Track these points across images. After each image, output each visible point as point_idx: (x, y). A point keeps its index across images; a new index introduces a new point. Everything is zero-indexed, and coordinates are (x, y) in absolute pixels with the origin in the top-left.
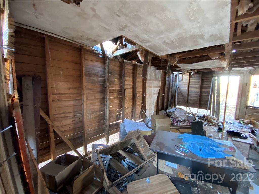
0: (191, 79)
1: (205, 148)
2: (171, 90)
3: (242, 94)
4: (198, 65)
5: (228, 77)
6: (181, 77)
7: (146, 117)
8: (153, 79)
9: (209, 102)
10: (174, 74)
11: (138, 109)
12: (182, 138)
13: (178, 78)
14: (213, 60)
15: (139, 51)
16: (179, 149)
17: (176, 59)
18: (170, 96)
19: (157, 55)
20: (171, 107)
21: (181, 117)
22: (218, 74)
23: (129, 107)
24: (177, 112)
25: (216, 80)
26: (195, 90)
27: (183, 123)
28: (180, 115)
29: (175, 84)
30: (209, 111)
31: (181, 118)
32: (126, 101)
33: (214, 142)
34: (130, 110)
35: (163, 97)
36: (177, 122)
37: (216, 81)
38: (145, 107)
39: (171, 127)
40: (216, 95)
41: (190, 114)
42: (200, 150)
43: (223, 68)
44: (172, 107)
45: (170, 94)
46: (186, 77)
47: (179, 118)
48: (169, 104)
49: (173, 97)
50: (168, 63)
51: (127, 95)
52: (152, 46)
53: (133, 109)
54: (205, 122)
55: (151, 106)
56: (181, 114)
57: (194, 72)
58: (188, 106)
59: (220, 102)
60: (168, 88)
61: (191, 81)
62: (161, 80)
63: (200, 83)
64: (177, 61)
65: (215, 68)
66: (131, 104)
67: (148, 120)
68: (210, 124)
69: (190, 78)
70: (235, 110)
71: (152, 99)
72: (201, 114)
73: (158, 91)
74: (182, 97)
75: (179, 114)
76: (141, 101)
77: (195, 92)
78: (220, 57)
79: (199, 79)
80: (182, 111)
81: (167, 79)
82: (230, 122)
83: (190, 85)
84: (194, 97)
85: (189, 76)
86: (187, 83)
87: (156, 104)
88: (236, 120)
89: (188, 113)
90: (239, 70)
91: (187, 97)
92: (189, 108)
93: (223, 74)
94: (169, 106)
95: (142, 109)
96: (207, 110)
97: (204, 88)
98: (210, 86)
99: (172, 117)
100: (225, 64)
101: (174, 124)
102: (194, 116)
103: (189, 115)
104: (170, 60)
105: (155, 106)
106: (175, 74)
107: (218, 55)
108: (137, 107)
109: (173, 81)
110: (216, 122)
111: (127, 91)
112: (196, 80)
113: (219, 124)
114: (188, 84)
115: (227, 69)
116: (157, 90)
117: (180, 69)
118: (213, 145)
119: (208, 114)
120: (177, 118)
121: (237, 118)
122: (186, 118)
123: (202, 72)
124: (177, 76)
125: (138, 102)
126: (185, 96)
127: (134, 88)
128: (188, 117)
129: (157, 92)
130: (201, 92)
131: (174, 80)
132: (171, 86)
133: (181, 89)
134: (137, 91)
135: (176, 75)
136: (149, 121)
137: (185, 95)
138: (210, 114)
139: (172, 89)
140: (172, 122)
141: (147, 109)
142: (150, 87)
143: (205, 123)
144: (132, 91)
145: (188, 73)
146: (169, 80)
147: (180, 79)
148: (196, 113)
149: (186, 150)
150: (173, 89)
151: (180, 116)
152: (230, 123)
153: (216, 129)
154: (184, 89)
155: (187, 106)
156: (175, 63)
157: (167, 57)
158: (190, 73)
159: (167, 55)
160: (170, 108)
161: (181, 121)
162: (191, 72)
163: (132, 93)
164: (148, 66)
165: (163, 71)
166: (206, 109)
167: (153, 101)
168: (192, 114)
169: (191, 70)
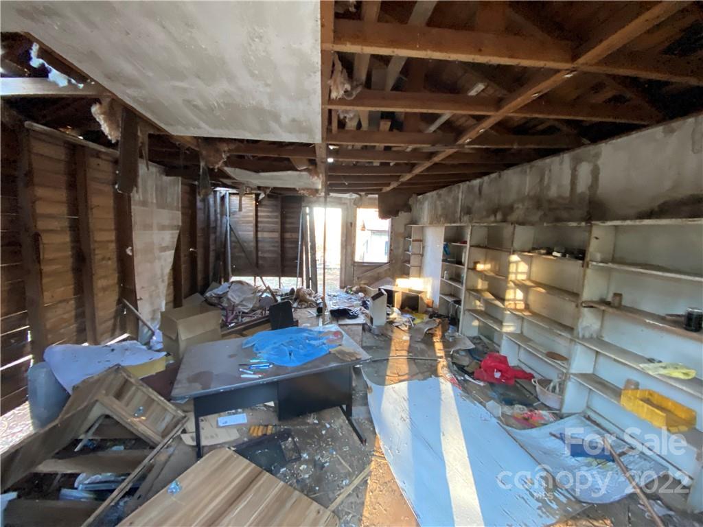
0: (259, 209)
1: (298, 348)
2: (212, 237)
3: (346, 241)
4: (272, 178)
5: (323, 209)
6: (238, 202)
7: (140, 323)
8: (155, 201)
9: (298, 261)
10: (218, 193)
11: (106, 303)
12: (254, 345)
13: (229, 206)
14: (298, 171)
15: (100, 103)
16: (249, 369)
17: (221, 155)
18: (212, 254)
19: (165, 131)
20: (216, 281)
21: (244, 303)
22: (310, 204)
23: (61, 302)
24: (233, 291)
25: (307, 214)
26: (269, 236)
27: (250, 315)
28: (242, 299)
29: (221, 221)
30: (300, 279)
31: (245, 306)
32: (45, 281)
33: (311, 333)
34: (67, 312)
35: (193, 258)
36: (236, 318)
37: (308, 217)
38: (134, 292)
39: (222, 331)
40: (309, 244)
41: (265, 291)
42: (290, 354)
43: (317, 191)
44: (220, 283)
45: (212, 247)
46: (249, 203)
47: (239, 307)
48: (211, 274)
49: (221, 255)
50: (201, 160)
51: (47, 254)
52: (148, 102)
53: (80, 304)
54: (294, 303)
55: (157, 287)
56: (244, 296)
57: (265, 193)
58: (258, 276)
59: (317, 259)
60: (203, 229)
61: (259, 214)
62: (183, 207)
63: (278, 220)
64: (225, 160)
65: (303, 190)
66: (72, 287)
67: (150, 332)
68: (303, 306)
69: (257, 206)
70: (338, 272)
71: (157, 264)
72: (286, 288)
73: (176, 240)
74: (243, 255)
75: (239, 296)
76: (117, 275)
77: (270, 240)
78: (310, 167)
79: (276, 212)
80: (245, 288)
81: (199, 204)
82: (333, 294)
83: (259, 225)
84: (269, 251)
85: (254, 202)
86: (253, 219)
87: (172, 280)
88: (342, 290)
89: (259, 291)
90: (340, 198)
91: (254, 252)
92: (261, 278)
93: (317, 202)
94: (212, 282)
95: (119, 301)
96: (295, 279)
97: (288, 232)
98: (299, 228)
99: (224, 309)
100: (318, 182)
101: (230, 324)
102: (272, 294)
103: (262, 295)
104: (204, 153)
105: (169, 284)
106: (220, 193)
107: (307, 162)
108: (99, 295)
109: (216, 211)
110: (314, 299)
111: (46, 239)
112: (271, 212)
113: (318, 302)
114: (254, 222)
115: (323, 194)
116: (173, 238)
117: (233, 183)
118: (311, 338)
119: (300, 286)
120: (236, 308)
121: (343, 285)
122: (256, 303)
123: (280, 194)
124: (227, 200)
125: (105, 277)
126: (251, 251)
127: (79, 230)
128: (260, 299)
129: (173, 242)
130: (283, 240)
131: (218, 210)
132: (212, 225)
133: (240, 233)
134: (96, 242)
135: (222, 195)
136: (153, 334)
137: (249, 249)
138: (303, 285)
139: (215, 233)
140: (225, 320)
141: (141, 299)
142: (148, 227)
143: (295, 305)
144: (72, 241)
145: (252, 194)
146: (205, 208)
147: (235, 207)
148: (277, 287)
149: (264, 366)
150: (218, 234)
151: (242, 301)
152: (334, 296)
153: (313, 312)
154: (247, 233)
155: (255, 275)
156: (220, 164)
157: (195, 143)
158: (257, 195)
159: (195, 137)
160: (214, 284)
161: (247, 313)
162: (259, 192)
163: (73, 248)
164: (140, 160)
165: (186, 181)
166: (296, 276)
167: (162, 270)
168: (268, 293)
169: (259, 188)
